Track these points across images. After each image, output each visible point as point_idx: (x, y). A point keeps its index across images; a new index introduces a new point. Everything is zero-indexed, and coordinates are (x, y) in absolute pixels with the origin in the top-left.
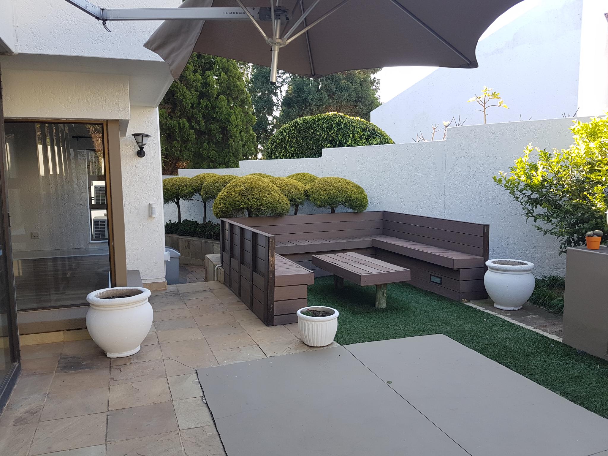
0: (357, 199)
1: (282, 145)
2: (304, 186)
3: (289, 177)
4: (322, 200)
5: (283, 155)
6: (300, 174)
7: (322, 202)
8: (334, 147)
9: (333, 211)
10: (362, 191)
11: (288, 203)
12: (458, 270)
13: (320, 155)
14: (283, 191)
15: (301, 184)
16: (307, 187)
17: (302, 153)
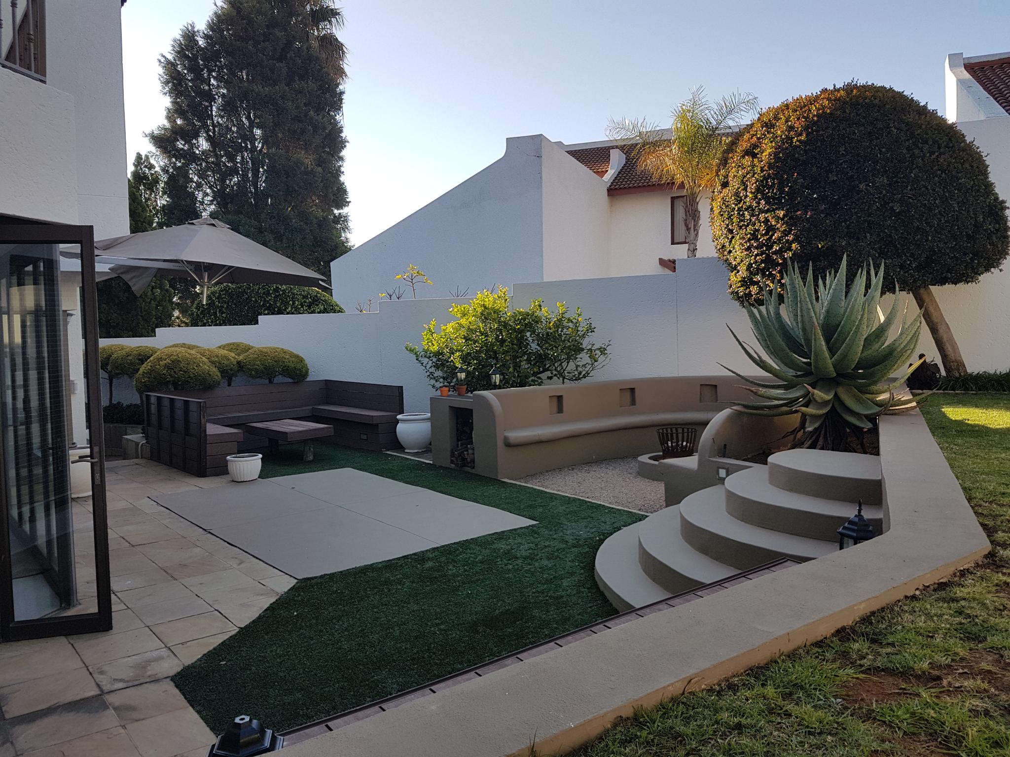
0: (295, 368)
1: (210, 311)
2: (237, 357)
3: (220, 347)
4: (257, 371)
5: (212, 322)
6: (233, 344)
7: (256, 372)
8: (273, 314)
9: (270, 382)
10: (301, 360)
11: (219, 374)
12: (377, 425)
13: (257, 323)
14: (212, 362)
15: (233, 355)
16: (241, 358)
17: (235, 319)
